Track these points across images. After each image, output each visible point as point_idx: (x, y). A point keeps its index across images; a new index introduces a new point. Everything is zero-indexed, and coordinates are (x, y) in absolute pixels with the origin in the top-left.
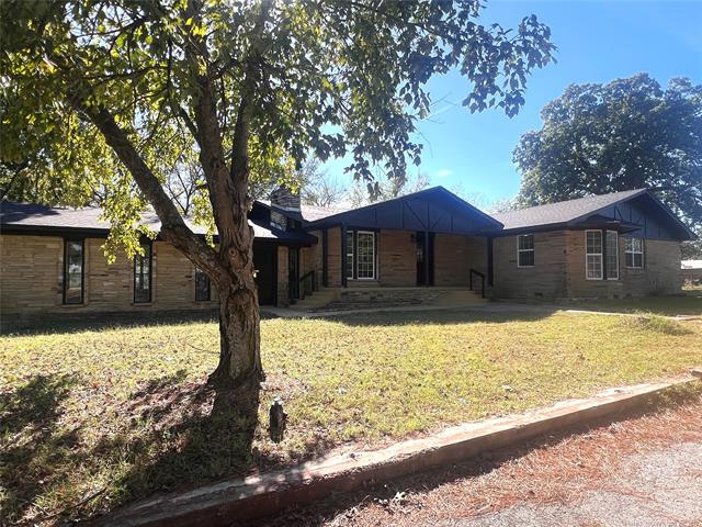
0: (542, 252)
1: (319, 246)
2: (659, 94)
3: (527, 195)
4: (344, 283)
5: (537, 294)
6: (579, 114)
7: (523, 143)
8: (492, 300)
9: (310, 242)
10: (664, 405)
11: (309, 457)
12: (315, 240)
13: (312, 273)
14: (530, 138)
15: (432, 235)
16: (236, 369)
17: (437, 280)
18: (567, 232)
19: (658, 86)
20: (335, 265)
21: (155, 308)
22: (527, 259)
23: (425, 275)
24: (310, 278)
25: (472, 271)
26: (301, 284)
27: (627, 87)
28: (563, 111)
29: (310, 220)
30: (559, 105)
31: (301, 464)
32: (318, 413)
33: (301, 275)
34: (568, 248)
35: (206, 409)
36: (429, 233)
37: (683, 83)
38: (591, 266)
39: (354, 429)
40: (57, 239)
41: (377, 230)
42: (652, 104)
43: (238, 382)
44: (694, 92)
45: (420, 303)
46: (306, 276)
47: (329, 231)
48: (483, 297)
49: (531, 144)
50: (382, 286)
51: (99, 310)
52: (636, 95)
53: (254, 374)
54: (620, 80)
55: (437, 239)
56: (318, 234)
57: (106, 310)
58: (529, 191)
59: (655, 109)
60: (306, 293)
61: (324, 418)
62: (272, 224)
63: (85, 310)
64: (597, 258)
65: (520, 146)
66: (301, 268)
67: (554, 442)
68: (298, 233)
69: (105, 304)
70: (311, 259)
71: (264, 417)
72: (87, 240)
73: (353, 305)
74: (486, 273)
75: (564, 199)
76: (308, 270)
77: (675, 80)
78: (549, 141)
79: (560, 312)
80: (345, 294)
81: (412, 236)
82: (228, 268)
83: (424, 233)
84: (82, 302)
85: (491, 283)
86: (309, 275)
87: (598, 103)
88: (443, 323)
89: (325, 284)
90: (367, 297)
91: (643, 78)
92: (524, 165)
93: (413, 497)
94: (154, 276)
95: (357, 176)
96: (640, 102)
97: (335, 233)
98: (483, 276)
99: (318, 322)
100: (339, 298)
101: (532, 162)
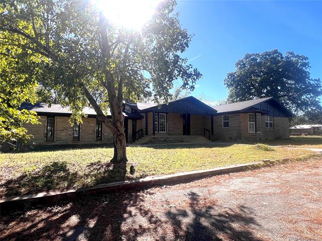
0: (232, 122)
1: (144, 119)
2: (282, 58)
3: (231, 98)
4: (154, 134)
5: (230, 138)
6: (251, 66)
7: (228, 77)
8: (213, 141)
9: (141, 118)
10: (249, 169)
11: (141, 178)
12: (143, 117)
13: (141, 130)
14: (231, 75)
15: (189, 115)
16: (119, 158)
17: (191, 133)
18: (241, 114)
19: (281, 55)
20: (150, 127)
21: (80, 143)
22: (226, 124)
23: (187, 131)
24: (141, 132)
25: (205, 129)
26: (137, 134)
27: (269, 55)
28: (244, 64)
29: (141, 109)
30: (242, 62)
31: (139, 179)
32: (144, 169)
33: (137, 131)
34: (241, 120)
35: (111, 168)
36: (188, 115)
37: (291, 54)
38: (250, 127)
39: (154, 172)
40: (44, 117)
41: (167, 113)
42: (279, 62)
43: (120, 162)
44: (296, 57)
45: (183, 142)
46: (139, 131)
47: (148, 114)
48: (209, 139)
49: (231, 77)
50: (169, 135)
51: (60, 144)
52: (273, 58)
53: (125, 160)
54: (266, 52)
55: (191, 117)
56: (144, 115)
57: (62, 144)
58: (231, 96)
59: (280, 64)
60: (139, 138)
61: (146, 170)
62: (126, 111)
63: (55, 144)
64: (253, 124)
65: (227, 78)
66: (137, 128)
67: (210, 177)
68: (136, 114)
69: (62, 142)
70: (141, 124)
71: (128, 170)
72: (56, 117)
73: (157, 142)
74: (211, 130)
75: (244, 100)
76: (140, 129)
77: (288, 52)
78: (238, 76)
79: (235, 145)
80: (154, 138)
81: (181, 115)
82: (117, 128)
83: (185, 114)
84: (53, 141)
85: (212, 134)
86: (140, 130)
87: (258, 61)
88: (189, 148)
89: (147, 134)
90: (163, 139)
91: (276, 52)
92: (229, 86)
93: (168, 186)
94: (81, 131)
95: (155, 102)
96: (275, 61)
97: (150, 115)
98: (209, 132)
99: (143, 148)
100: (152, 140)
101: (232, 85)
